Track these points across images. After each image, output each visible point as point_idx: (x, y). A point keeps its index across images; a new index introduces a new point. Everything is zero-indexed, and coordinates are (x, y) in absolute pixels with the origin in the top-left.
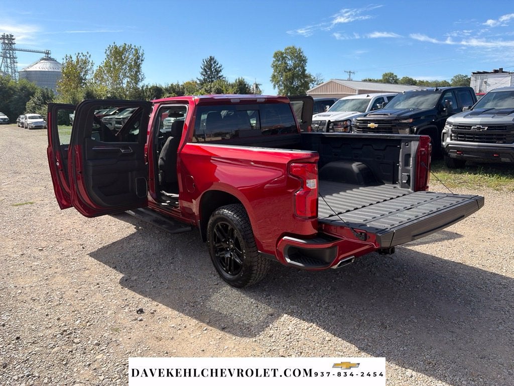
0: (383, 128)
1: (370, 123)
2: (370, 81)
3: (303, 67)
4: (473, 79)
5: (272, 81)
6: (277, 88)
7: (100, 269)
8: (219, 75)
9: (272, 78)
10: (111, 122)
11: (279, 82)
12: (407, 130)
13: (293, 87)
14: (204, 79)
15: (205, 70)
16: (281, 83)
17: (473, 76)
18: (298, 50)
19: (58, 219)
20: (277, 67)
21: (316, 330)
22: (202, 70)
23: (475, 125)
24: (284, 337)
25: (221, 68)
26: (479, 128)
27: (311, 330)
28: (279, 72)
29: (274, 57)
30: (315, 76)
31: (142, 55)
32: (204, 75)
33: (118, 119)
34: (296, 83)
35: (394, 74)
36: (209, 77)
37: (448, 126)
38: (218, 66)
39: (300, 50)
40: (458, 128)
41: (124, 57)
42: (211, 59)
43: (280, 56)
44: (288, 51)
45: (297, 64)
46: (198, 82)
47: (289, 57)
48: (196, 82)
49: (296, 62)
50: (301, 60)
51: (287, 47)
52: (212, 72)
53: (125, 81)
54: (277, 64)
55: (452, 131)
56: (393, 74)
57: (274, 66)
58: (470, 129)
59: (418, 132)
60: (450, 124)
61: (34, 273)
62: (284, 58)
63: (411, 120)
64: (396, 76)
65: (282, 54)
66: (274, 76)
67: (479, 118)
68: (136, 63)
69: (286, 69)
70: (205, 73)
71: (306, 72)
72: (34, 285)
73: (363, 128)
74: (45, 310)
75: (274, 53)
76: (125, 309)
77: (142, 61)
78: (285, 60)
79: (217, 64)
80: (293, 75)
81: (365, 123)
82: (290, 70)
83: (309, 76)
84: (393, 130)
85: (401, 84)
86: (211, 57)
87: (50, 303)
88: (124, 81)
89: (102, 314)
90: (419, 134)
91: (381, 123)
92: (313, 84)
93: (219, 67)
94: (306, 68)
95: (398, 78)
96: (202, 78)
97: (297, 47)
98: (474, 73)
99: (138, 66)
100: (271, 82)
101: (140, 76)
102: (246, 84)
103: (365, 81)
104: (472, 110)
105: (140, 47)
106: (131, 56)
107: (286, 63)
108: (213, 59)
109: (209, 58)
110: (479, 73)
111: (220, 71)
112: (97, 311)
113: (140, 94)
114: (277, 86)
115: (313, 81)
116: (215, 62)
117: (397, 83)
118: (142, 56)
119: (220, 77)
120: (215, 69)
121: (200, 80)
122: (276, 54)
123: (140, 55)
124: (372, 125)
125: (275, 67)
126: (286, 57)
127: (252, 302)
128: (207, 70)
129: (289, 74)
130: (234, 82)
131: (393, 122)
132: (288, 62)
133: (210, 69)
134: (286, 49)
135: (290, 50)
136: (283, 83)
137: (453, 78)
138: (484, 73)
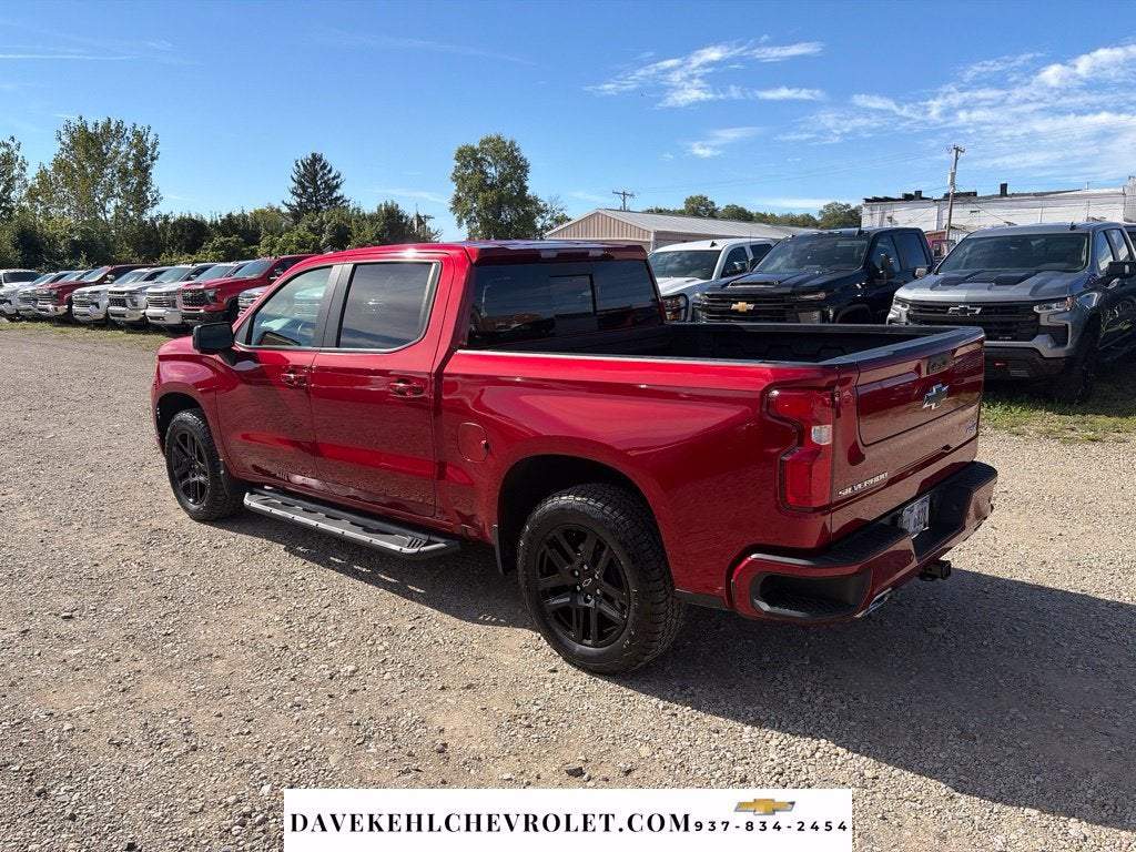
0: (765, 312)
1: (736, 303)
2: (660, 212)
3: (521, 182)
4: (865, 211)
5: (454, 210)
6: (465, 227)
7: (249, 654)
8: (335, 195)
9: (454, 203)
10: (95, 301)
11: (470, 211)
12: (817, 314)
13: (501, 225)
14: (300, 204)
15: (300, 183)
16: (474, 215)
17: (865, 206)
18: (508, 144)
19: (73, 538)
20: (464, 181)
21: (833, 757)
22: (296, 185)
23: (956, 304)
24: (775, 779)
25: (339, 180)
26: (965, 310)
27: (821, 758)
28: (470, 190)
29: (457, 159)
30: (546, 201)
31: (154, 146)
32: (299, 196)
33: (115, 292)
34: (507, 215)
35: (709, 199)
36: (311, 201)
37: (899, 307)
38: (331, 176)
39: (512, 143)
40: (921, 311)
41: (107, 148)
42: (316, 159)
43: (468, 157)
44: (486, 146)
45: (510, 174)
46: (285, 210)
47: (489, 159)
48: (278, 211)
49: (505, 170)
50: (516, 167)
51: (484, 137)
52: (317, 189)
53: (111, 205)
54: (463, 174)
55: (908, 315)
56: (705, 199)
57: (458, 178)
58: (946, 313)
59: (838, 318)
60: (903, 302)
61: (80, 675)
62: (478, 162)
63: (822, 295)
64: (712, 203)
65: (474, 152)
66: (457, 201)
67: (961, 291)
68: (140, 163)
69: (483, 186)
70: (300, 191)
71: (529, 192)
72: (96, 707)
73: (720, 312)
74: (163, 768)
75: (457, 148)
76: (368, 747)
77: (153, 159)
78: (481, 166)
79: (330, 171)
80: (499, 199)
81: (725, 302)
82: (492, 187)
83: (534, 202)
84: (788, 315)
85: (723, 218)
86: (314, 155)
87: (167, 750)
88: (108, 206)
89: (318, 764)
90: (840, 322)
91: (760, 302)
92: (542, 217)
93: (334, 179)
94: (527, 183)
95: (716, 206)
96: (294, 201)
97: (507, 138)
98: (867, 200)
99: (143, 170)
100: (452, 213)
101: (148, 194)
102: (402, 217)
103: (650, 211)
104: (936, 274)
105: (149, 128)
106: (123, 148)
107: (483, 172)
108: (320, 160)
109: (310, 157)
110: (876, 200)
111: (337, 186)
112: (301, 759)
113: (150, 236)
114: (465, 221)
115: (542, 211)
116: (324, 167)
117: (715, 217)
118: (154, 150)
119: (337, 199)
120: (325, 182)
121: (289, 206)
122: (461, 152)
123: (149, 145)
124: (741, 306)
125: (460, 179)
126: (482, 159)
127: (657, 706)
128: (307, 184)
129: (492, 195)
130: (376, 210)
131: (786, 298)
132: (488, 171)
133: (313, 181)
134: (483, 142)
135: (491, 144)
136: (478, 214)
137: (822, 209)
138: (887, 199)
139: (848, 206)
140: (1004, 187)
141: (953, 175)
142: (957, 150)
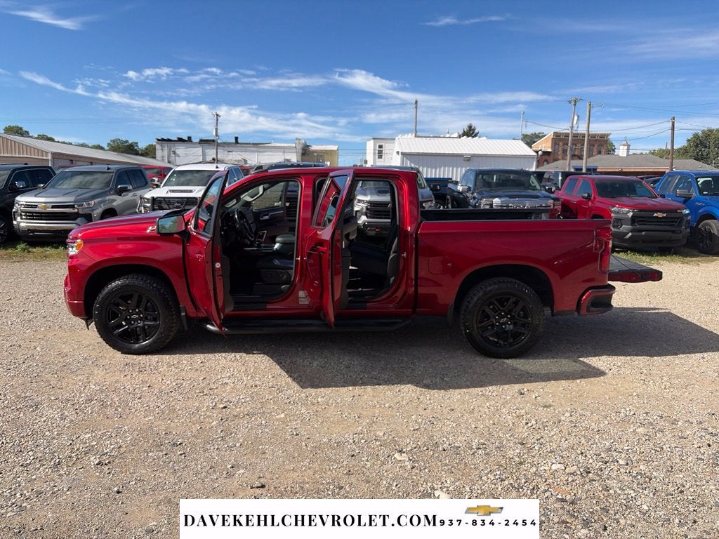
4: (158, 147)
17: (158, 143)
98: (158, 140)
138: (169, 140)
139: (127, 141)
140: (236, 138)
141: (216, 129)
142: (217, 115)
